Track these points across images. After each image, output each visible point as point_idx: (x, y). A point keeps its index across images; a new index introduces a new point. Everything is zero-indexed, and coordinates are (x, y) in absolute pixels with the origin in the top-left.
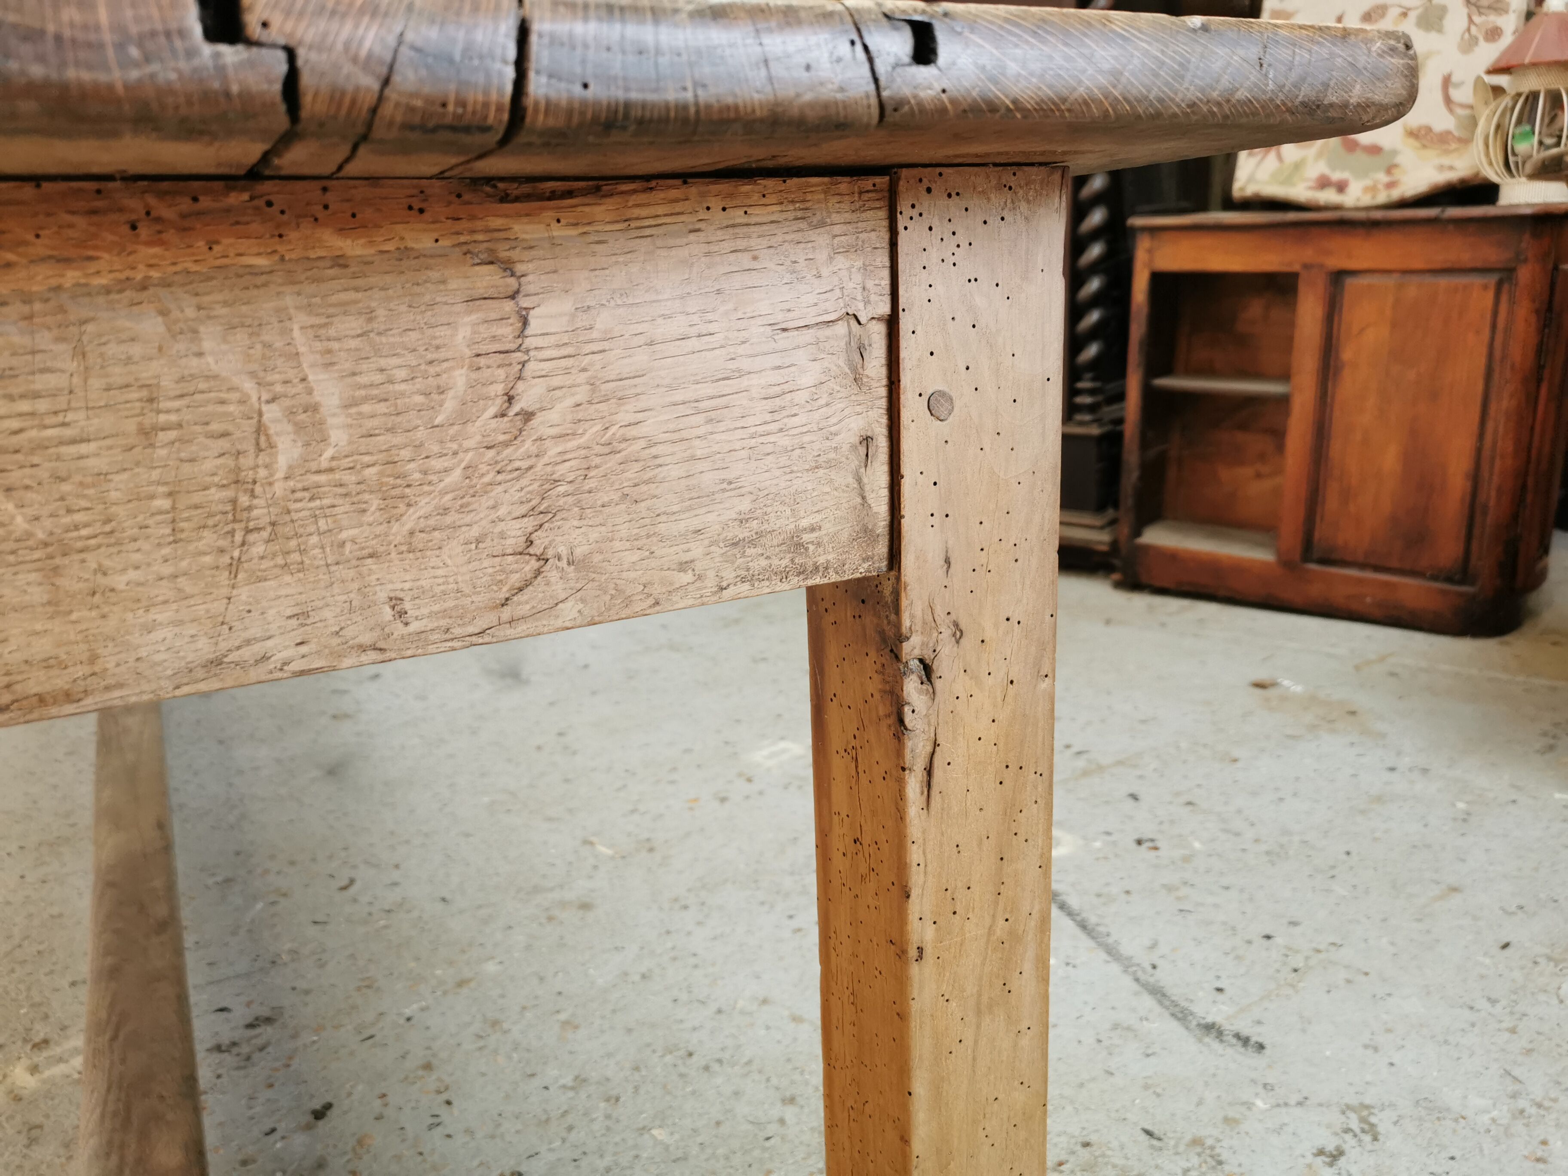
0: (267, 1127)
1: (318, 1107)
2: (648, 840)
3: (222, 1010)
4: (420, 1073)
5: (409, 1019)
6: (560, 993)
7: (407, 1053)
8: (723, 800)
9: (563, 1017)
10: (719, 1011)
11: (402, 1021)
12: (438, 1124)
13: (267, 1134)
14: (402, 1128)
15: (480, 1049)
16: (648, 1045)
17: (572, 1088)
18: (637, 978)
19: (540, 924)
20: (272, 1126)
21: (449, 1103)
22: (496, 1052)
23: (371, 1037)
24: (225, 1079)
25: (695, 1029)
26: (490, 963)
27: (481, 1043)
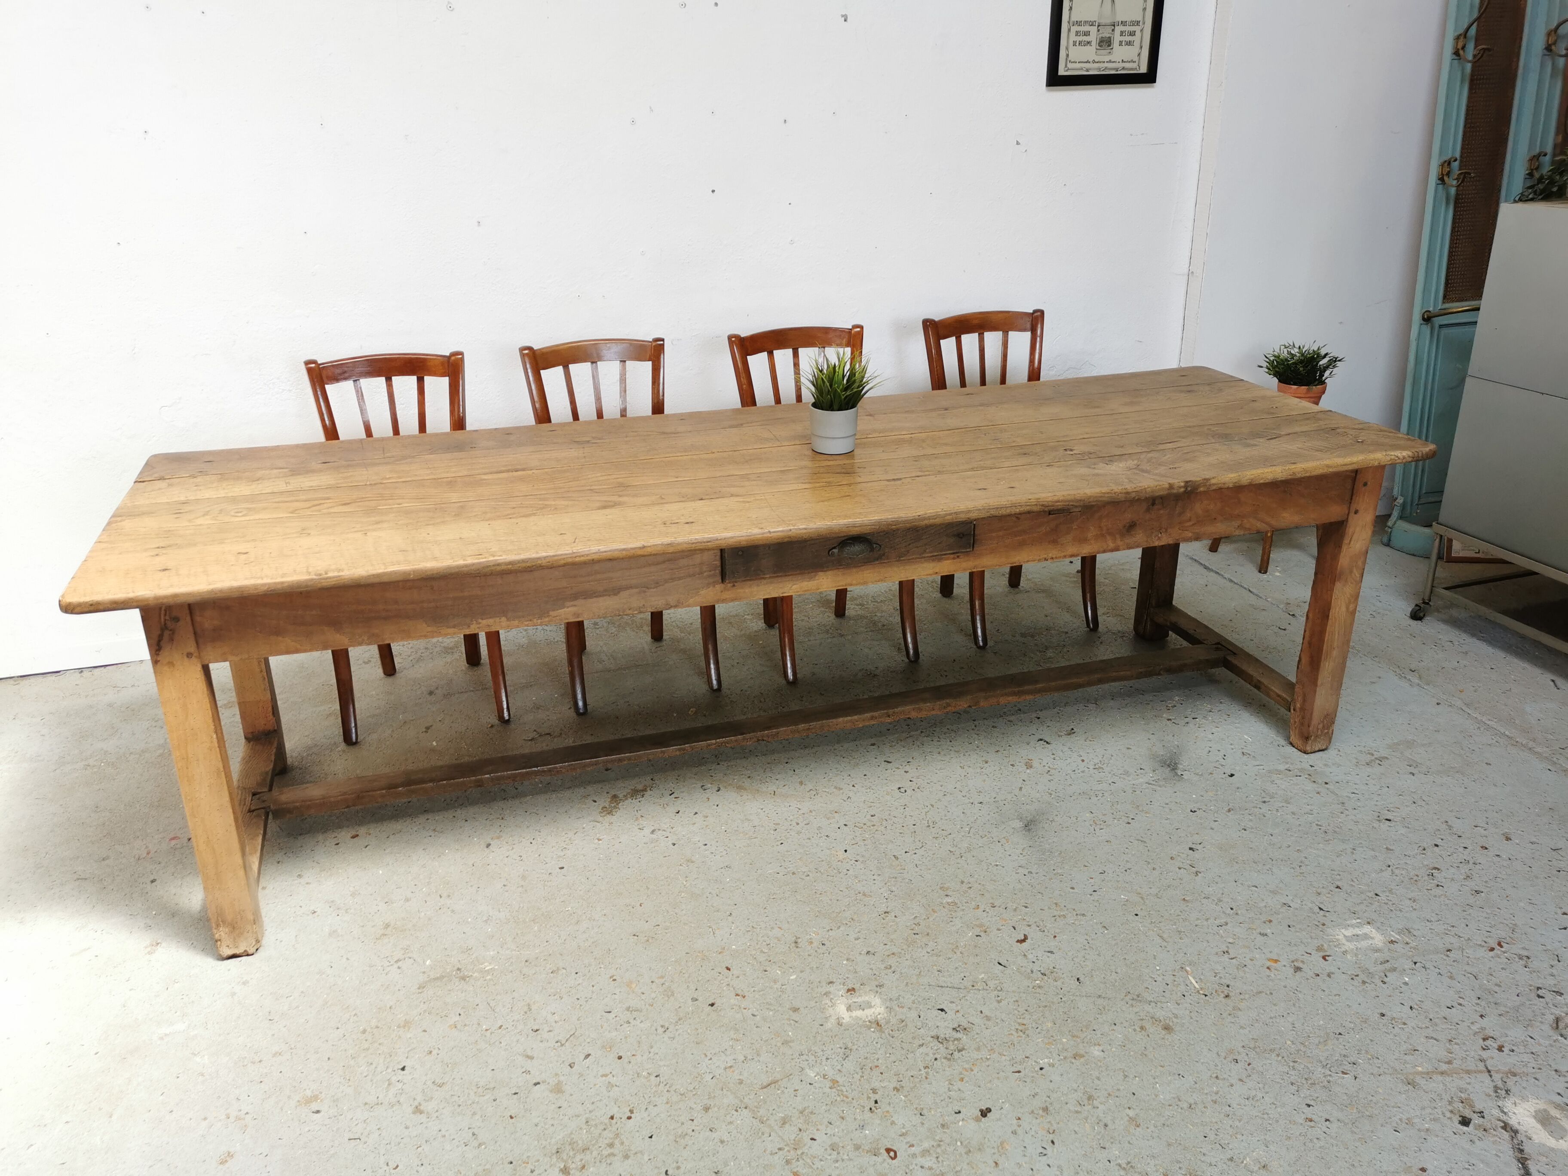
0: (957, 1109)
1: (984, 1108)
2: (1228, 986)
3: (942, 1010)
4: (1041, 1112)
5: (1041, 1069)
6: (1134, 1094)
7: (1036, 1094)
8: (1298, 969)
9: (1131, 1113)
10: (1231, 1159)
11: (1037, 1068)
12: (1045, 1155)
13: (956, 1113)
14: (1025, 1147)
15: (1077, 1112)
16: (1178, 1162)
17: (1124, 1169)
18: (1185, 1105)
19: (1135, 1030)
20: (959, 1109)
21: (1053, 1142)
22: (1086, 1118)
23: (1019, 1072)
24: (938, 1063)
25: (1211, 1165)
26: (1096, 1048)
27: (1079, 1109)
